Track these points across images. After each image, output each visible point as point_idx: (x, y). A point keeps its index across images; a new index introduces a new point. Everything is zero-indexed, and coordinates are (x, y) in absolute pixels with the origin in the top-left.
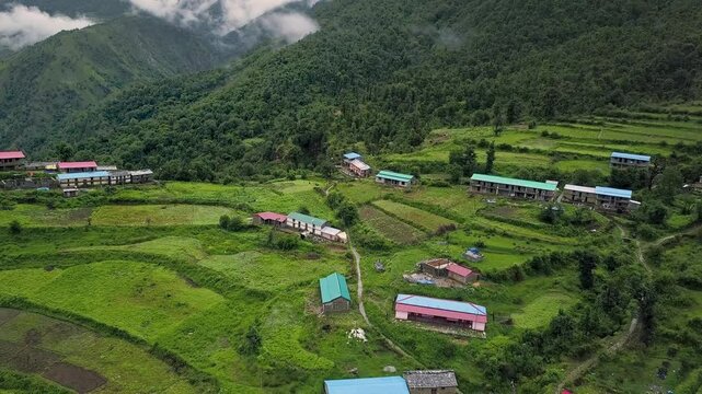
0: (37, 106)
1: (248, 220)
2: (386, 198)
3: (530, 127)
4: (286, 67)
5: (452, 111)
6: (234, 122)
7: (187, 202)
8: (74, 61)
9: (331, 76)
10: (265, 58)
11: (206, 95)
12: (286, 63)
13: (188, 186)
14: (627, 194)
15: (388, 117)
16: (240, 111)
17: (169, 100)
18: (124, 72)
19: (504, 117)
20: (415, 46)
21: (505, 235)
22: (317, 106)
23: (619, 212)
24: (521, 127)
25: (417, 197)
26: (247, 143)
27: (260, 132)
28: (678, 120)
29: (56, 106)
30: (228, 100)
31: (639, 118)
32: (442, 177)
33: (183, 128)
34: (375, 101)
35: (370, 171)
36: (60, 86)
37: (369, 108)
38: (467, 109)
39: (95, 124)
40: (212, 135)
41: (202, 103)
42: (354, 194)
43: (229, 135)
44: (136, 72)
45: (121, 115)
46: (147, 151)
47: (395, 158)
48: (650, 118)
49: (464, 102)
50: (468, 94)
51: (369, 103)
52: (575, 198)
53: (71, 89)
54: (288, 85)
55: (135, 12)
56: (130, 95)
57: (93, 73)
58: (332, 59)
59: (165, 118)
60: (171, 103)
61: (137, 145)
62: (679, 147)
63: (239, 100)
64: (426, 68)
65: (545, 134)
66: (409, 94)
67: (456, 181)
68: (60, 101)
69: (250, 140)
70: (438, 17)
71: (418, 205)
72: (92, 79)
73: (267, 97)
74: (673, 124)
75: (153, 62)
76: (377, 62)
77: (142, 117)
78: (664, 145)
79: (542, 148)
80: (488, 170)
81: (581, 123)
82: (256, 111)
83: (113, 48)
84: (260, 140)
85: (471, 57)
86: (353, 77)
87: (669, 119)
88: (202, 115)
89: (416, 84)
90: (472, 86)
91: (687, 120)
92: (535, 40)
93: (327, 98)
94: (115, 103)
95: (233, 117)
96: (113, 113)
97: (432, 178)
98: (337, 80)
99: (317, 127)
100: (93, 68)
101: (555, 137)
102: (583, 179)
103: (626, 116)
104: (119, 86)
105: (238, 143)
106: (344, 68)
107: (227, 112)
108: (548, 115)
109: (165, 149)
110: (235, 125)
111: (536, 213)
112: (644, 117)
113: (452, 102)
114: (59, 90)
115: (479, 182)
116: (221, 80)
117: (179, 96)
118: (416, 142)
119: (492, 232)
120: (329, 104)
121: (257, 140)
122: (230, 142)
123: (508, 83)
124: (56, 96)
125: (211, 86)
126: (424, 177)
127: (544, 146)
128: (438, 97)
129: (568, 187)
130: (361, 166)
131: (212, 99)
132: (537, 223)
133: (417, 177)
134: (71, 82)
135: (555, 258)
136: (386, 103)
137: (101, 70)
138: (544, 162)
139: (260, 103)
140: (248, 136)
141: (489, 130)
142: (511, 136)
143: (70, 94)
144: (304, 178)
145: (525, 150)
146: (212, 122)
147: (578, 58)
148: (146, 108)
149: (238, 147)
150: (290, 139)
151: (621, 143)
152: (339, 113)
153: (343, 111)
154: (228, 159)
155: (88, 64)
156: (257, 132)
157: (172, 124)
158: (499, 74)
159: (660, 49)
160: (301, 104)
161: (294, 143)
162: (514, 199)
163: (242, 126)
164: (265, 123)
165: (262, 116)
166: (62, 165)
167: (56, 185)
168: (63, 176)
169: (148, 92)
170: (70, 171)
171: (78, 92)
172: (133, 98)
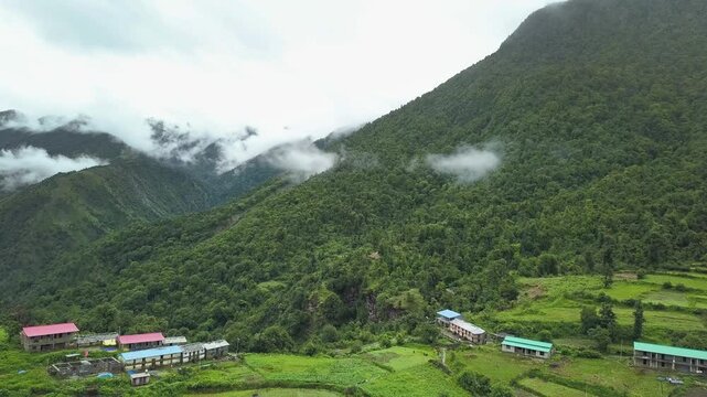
0: (26, 248)
3: (640, 277)
4: (298, 207)
6: (247, 264)
9: (345, 216)
10: (273, 198)
11: (209, 236)
12: (296, 203)
16: (251, 252)
17: (170, 241)
18: (118, 212)
20: (425, 185)
24: (628, 277)
26: (263, 287)
27: (277, 275)
29: (46, 249)
33: (190, 271)
34: (410, 242)
35: (485, 335)
36: (52, 228)
39: (89, 267)
40: (222, 278)
41: (209, 243)
43: (242, 279)
44: (130, 212)
45: (117, 256)
46: (151, 297)
49: (518, 245)
51: (404, 244)
53: (63, 230)
54: (301, 224)
56: (128, 236)
57: (87, 214)
58: (343, 199)
59: (168, 260)
60: (171, 244)
61: (139, 290)
63: (249, 240)
65: (667, 287)
68: (51, 243)
69: (266, 284)
72: (85, 220)
73: (281, 237)
75: (147, 202)
76: (388, 202)
77: (140, 258)
81: (696, 271)
82: (270, 252)
83: (110, 190)
86: (366, 215)
88: (209, 257)
94: (111, 245)
95: (245, 259)
96: (110, 255)
97: (568, 344)
98: (352, 218)
99: (355, 270)
100: (88, 209)
104: (112, 226)
105: (254, 287)
106: (358, 207)
107: (238, 254)
109: (171, 295)
110: (248, 268)
113: (505, 244)
114: (51, 231)
115: (645, 353)
116: (223, 222)
117: (178, 237)
121: (273, 284)
122: (244, 286)
123: (557, 223)
124: (47, 238)
125: (214, 226)
130: (468, 327)
131: (219, 239)
134: (63, 224)
136: (426, 246)
137: (95, 211)
139: (272, 243)
140: (264, 280)
143: (61, 235)
146: (223, 265)
148: (142, 250)
149: (254, 292)
150: (323, 285)
152: (376, 255)
153: (381, 253)
154: (244, 305)
155: (84, 205)
156: (274, 275)
157: (175, 266)
160: (317, 244)
161: (329, 288)
163: (257, 268)
164: (281, 264)
165: (278, 257)
166: (125, 340)
167: (120, 368)
168: (128, 356)
169: (146, 233)
170: (132, 347)
171: (70, 233)
172: (130, 239)
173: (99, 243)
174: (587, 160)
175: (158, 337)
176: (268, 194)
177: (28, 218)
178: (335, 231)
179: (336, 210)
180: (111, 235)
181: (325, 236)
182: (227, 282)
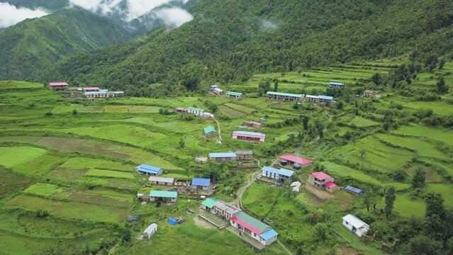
0: (13, 66)
1: (170, 111)
2: (230, 102)
4: (173, 42)
5: (266, 66)
6: (144, 74)
7: (141, 105)
8: (35, 38)
9: (200, 48)
10: (161, 36)
11: (123, 60)
12: (173, 40)
13: (140, 99)
14: (331, 98)
15: (233, 70)
16: (146, 68)
17: (100, 62)
18: (68, 45)
19: (288, 68)
21: (277, 113)
22: (193, 65)
23: (327, 105)
24: (295, 73)
25: (243, 102)
26: (152, 86)
27: (160, 80)
28: (366, 69)
29: (25, 67)
30: (139, 62)
31: (349, 68)
32: (255, 94)
33: (113, 79)
34: (226, 61)
35: (223, 92)
36: (27, 54)
37: (222, 65)
38: (274, 65)
39: (54, 77)
40: (131, 82)
41: (124, 63)
42: (216, 101)
43: (141, 82)
44: (75, 45)
45: (70, 71)
47: (234, 87)
48: (354, 68)
49: (272, 62)
50: (275, 58)
51: (222, 63)
52: (310, 100)
53: (35, 55)
54: (175, 53)
55: (71, 6)
56: (76, 59)
57: (48, 46)
58: (200, 38)
59: (100, 73)
60: (101, 64)
62: (361, 80)
63: (146, 61)
64: (254, 43)
65: (304, 76)
66: (244, 58)
67: (261, 95)
68: (28, 63)
69: (154, 85)
70: (262, 12)
71: (244, 105)
72: (47, 49)
73: (163, 60)
74: (363, 70)
75: (85, 39)
76: (226, 40)
77: (85, 72)
78: (355, 79)
79: (301, 81)
80: (275, 90)
82: (157, 68)
83: (60, 30)
84: (160, 85)
85: (279, 37)
86: (212, 48)
87: (363, 68)
88: (123, 71)
89: (248, 52)
90: (277, 53)
91: (370, 69)
92: (314, 28)
93: (198, 61)
94: (66, 64)
95: (143, 72)
96: (66, 71)
97: (251, 94)
98: (203, 50)
99: (194, 76)
100: (48, 42)
101: (309, 76)
102: (314, 93)
103: (344, 67)
104: (65, 54)
105: (147, 86)
106: (207, 43)
107: (139, 69)
108: (308, 67)
110: (144, 76)
111: (292, 106)
112: (352, 68)
113: (265, 62)
114: (27, 57)
115: (270, 95)
116: (132, 51)
117: (106, 60)
118: (245, 80)
119: (273, 112)
120: (199, 63)
121: (158, 85)
122: (143, 86)
124: (25, 60)
125: (126, 53)
126: (247, 94)
127: (303, 80)
128: (258, 59)
129: (307, 96)
130: (219, 90)
131: (129, 61)
132: (291, 109)
133: (244, 94)
134: (34, 52)
135: (295, 120)
136: (231, 63)
137: (53, 44)
138: (301, 87)
139: (158, 63)
140: (153, 82)
141: (280, 74)
142: (289, 77)
143: (34, 59)
144: (192, 96)
145: (293, 82)
146: (130, 75)
147: (333, 38)
148: (86, 67)
149: (148, 89)
150: (179, 83)
151: (337, 79)
152: (206, 68)
153: (208, 66)
155: (44, 40)
156: (158, 80)
157: (105, 76)
158: (292, 47)
159: (373, 34)
160: (183, 64)
161: (182, 84)
162: (284, 101)
163: (149, 76)
164: (162, 75)
165: (160, 71)
166: (85, 89)
167: (85, 97)
168: (86, 93)
169: (87, 57)
170: (87, 91)
171: (39, 58)
172: (77, 61)
173: (58, 63)
174: (332, 16)
175: (98, 88)
176: (158, 34)
177: (12, 48)
178: (194, 57)
179: (195, 45)
180: (64, 59)
181: (187, 60)
182: (134, 84)
